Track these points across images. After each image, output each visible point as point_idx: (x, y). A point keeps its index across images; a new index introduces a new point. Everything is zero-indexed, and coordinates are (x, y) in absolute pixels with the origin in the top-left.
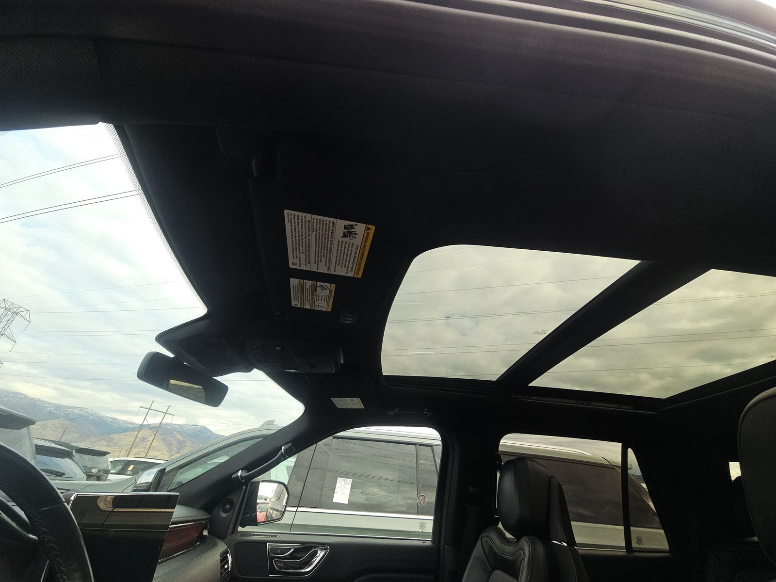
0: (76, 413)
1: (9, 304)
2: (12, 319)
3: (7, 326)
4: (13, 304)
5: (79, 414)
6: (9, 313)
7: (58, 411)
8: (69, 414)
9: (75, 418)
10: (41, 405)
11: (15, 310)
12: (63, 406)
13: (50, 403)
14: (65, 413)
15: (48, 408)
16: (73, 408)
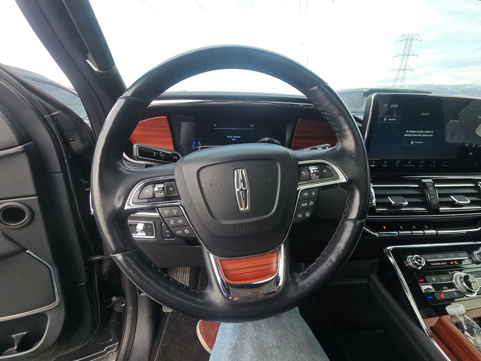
0: (468, 89)
1: (407, 35)
2: (411, 44)
3: (410, 49)
4: (408, 35)
5: (469, 89)
6: (408, 41)
7: (455, 89)
8: (463, 90)
9: (468, 92)
10: (444, 88)
11: (411, 38)
12: (458, 85)
13: (449, 86)
14: (461, 90)
15: (449, 89)
16: (464, 85)
